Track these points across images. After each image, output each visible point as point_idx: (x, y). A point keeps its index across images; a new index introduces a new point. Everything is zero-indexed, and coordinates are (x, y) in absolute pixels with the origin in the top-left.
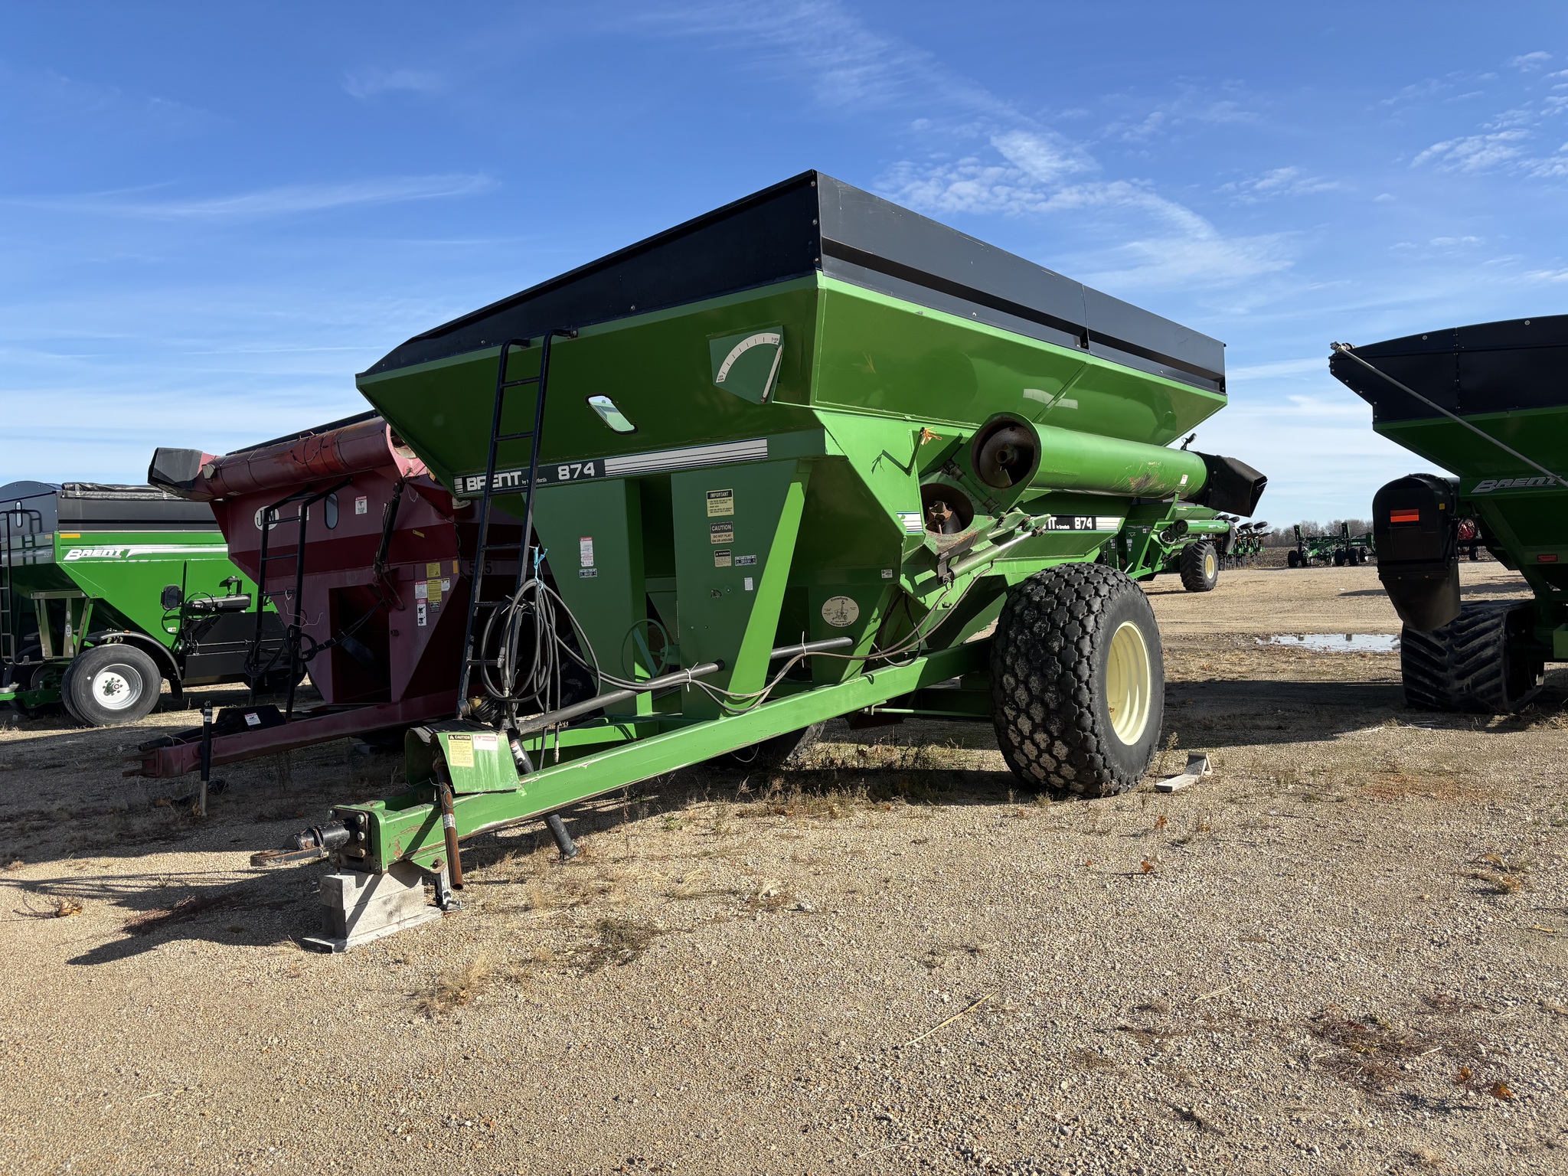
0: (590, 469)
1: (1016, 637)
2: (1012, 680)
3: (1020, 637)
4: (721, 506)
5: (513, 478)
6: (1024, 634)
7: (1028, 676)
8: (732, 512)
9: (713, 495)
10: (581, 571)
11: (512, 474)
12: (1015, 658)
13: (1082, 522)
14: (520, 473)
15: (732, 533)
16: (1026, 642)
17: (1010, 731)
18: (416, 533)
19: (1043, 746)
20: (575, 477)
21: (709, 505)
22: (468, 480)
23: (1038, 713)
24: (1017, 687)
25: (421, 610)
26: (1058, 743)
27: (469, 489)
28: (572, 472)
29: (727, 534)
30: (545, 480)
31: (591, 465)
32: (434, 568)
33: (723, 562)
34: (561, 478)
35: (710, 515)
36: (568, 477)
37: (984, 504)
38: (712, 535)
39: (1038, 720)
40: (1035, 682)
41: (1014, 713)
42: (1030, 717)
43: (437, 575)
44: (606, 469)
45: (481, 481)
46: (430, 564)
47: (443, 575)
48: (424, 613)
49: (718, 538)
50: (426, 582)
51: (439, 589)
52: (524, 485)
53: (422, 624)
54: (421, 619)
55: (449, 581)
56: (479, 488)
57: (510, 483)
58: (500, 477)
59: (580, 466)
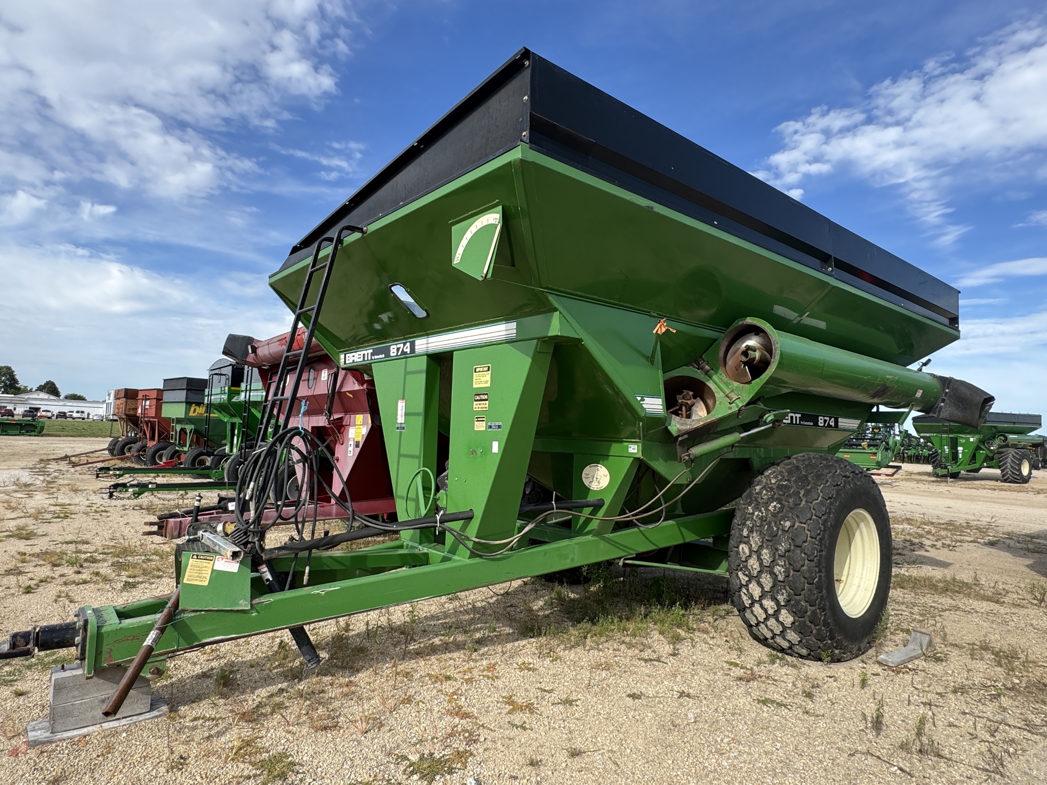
0: (407, 348)
1: (753, 514)
2: (747, 550)
3: (756, 513)
4: (482, 379)
5: (368, 355)
6: (760, 511)
7: (761, 547)
8: (488, 385)
9: (477, 370)
10: (397, 426)
11: (367, 351)
12: (751, 531)
13: (825, 421)
14: (372, 351)
15: (487, 402)
16: (761, 518)
18: (348, 394)
19: (771, 611)
20: (399, 353)
21: (474, 378)
22: (347, 356)
23: (767, 581)
24: (750, 556)
25: (350, 445)
26: (784, 611)
27: (347, 362)
28: (398, 350)
29: (484, 402)
30: (383, 356)
31: (408, 345)
32: (360, 418)
33: (480, 426)
34: (392, 354)
35: (475, 386)
36: (395, 353)
37: (727, 396)
38: (475, 403)
39: (767, 589)
40: (766, 555)
41: (747, 579)
42: (760, 584)
43: (360, 423)
44: (416, 347)
45: (353, 356)
46: (358, 416)
47: (364, 424)
48: (352, 447)
49: (478, 406)
50: (355, 427)
51: (361, 433)
52: (373, 360)
53: (350, 455)
54: (350, 451)
55: (366, 428)
56: (352, 361)
57: (366, 358)
58: (362, 353)
59: (402, 346)
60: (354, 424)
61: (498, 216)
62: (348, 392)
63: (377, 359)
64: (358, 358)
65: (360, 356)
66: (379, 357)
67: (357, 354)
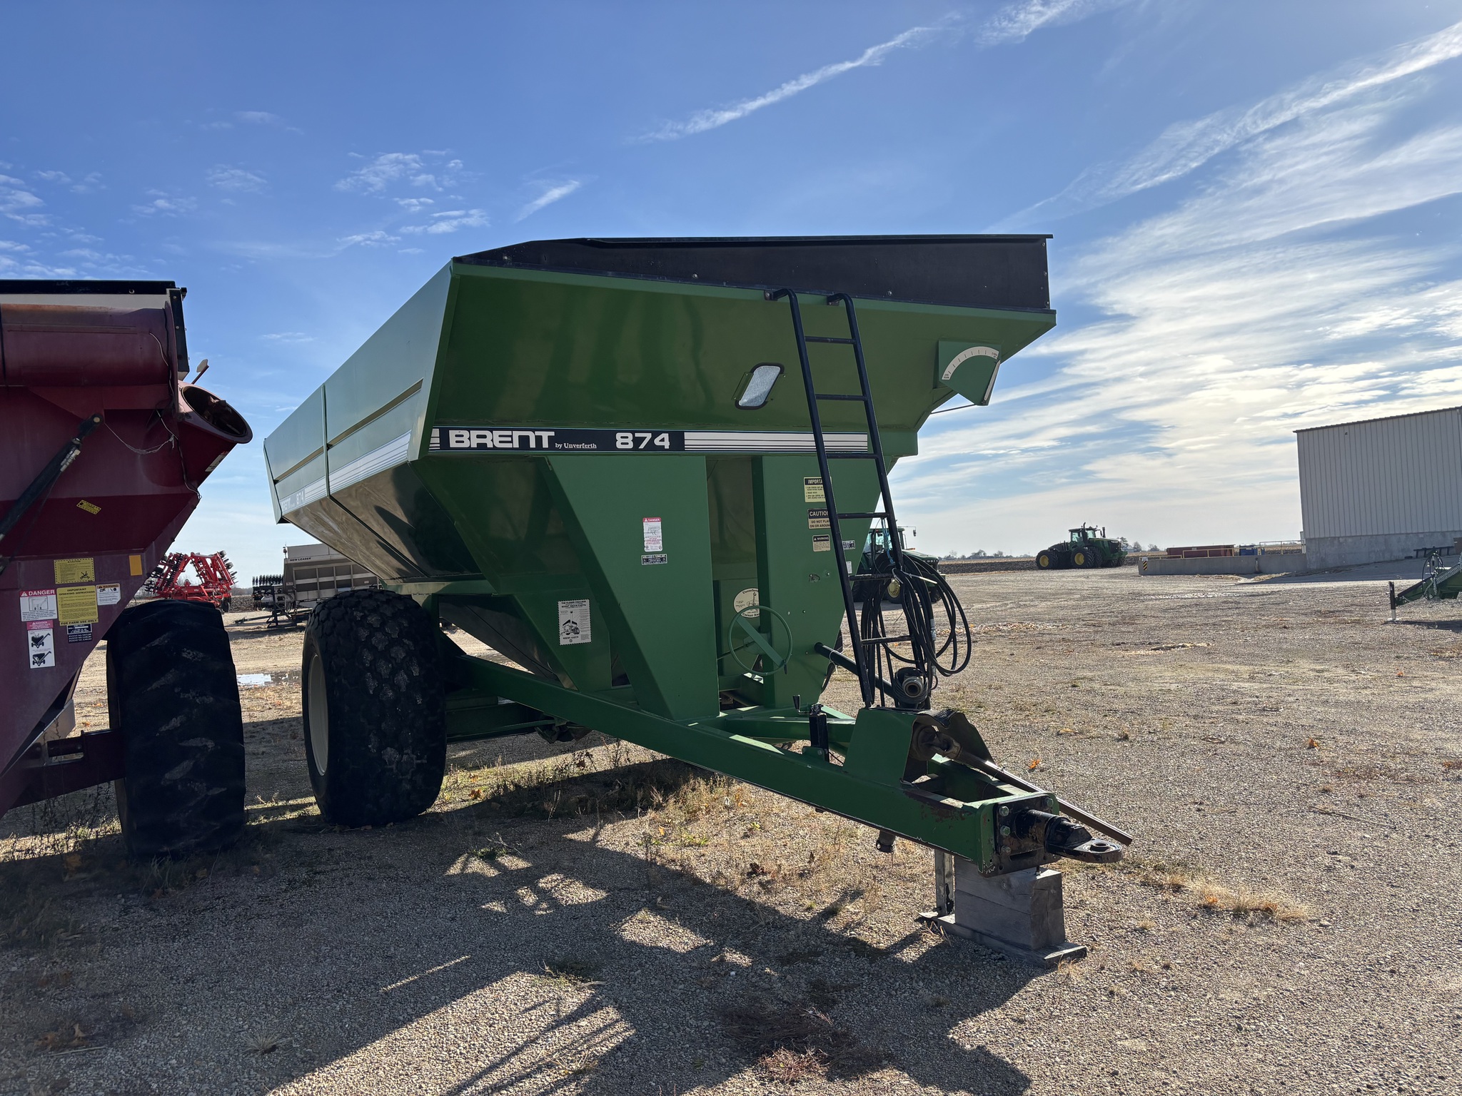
0: (664, 441)
5: (539, 439)
9: (810, 482)
10: (645, 557)
11: (538, 433)
14: (552, 434)
18: (82, 505)
20: (642, 446)
21: (806, 491)
22: (452, 434)
27: (453, 444)
28: (637, 441)
30: (594, 446)
31: (666, 436)
32: (77, 568)
33: (821, 547)
34: (619, 445)
36: (631, 446)
38: (810, 520)
43: (85, 580)
44: (686, 443)
45: (478, 437)
46: (65, 561)
47: (102, 579)
48: (49, 643)
49: (816, 524)
50: (53, 591)
51: (92, 604)
52: (558, 449)
53: (42, 665)
54: (41, 656)
55: (118, 589)
56: (474, 445)
57: (533, 444)
58: (516, 434)
59: (649, 436)
60: (47, 583)
61: (997, 352)
62: (92, 500)
63: (573, 449)
64: (500, 442)
65: (509, 439)
66: (578, 446)
67: (496, 433)
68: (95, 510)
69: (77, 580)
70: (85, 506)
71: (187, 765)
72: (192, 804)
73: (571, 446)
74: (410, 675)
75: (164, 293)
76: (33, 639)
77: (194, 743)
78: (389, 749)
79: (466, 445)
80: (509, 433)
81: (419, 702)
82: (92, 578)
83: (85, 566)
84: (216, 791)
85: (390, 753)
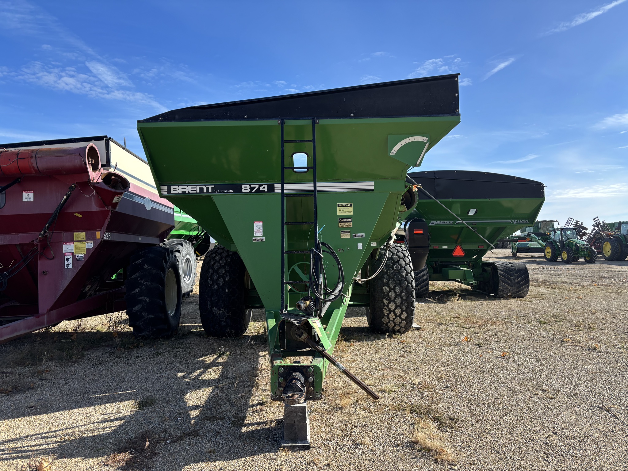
0: (265, 188)
1: (387, 271)
2: (388, 289)
3: (389, 271)
4: (345, 210)
5: (207, 189)
7: (395, 287)
8: (352, 213)
9: (341, 205)
10: (254, 238)
11: (207, 186)
14: (213, 186)
15: (351, 223)
16: (392, 273)
17: (384, 309)
19: (398, 314)
20: (254, 191)
21: (338, 210)
22: (172, 188)
23: (398, 301)
24: (390, 292)
25: (67, 259)
26: (404, 313)
27: (172, 192)
28: (252, 189)
29: (349, 223)
30: (232, 191)
31: (266, 186)
32: (80, 235)
33: (345, 236)
34: (243, 190)
36: (249, 190)
38: (340, 223)
39: (398, 304)
40: (398, 289)
41: (388, 302)
42: (395, 303)
43: (83, 240)
44: (275, 189)
45: (182, 188)
46: (77, 233)
47: (88, 239)
48: (71, 261)
49: (343, 225)
50: (73, 243)
51: (84, 248)
52: (216, 193)
53: (68, 268)
54: (68, 264)
55: (92, 243)
56: (181, 192)
57: (205, 191)
58: (198, 187)
59: (257, 186)
60: (71, 240)
61: (427, 139)
62: (78, 213)
63: (223, 193)
64: (191, 190)
65: (195, 189)
66: (225, 191)
67: (190, 187)
68: (81, 216)
69: (80, 239)
70: (77, 214)
71: (140, 306)
72: (143, 320)
73: (221, 191)
74: (224, 280)
75: (104, 140)
76: (66, 258)
77: (142, 298)
78: (215, 308)
79: (177, 192)
80: (195, 187)
81: (227, 291)
82: (85, 239)
83: (83, 235)
84: (151, 317)
85: (215, 310)
